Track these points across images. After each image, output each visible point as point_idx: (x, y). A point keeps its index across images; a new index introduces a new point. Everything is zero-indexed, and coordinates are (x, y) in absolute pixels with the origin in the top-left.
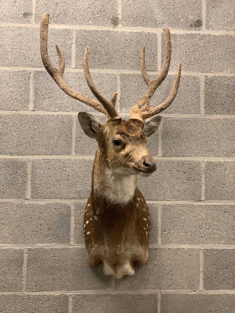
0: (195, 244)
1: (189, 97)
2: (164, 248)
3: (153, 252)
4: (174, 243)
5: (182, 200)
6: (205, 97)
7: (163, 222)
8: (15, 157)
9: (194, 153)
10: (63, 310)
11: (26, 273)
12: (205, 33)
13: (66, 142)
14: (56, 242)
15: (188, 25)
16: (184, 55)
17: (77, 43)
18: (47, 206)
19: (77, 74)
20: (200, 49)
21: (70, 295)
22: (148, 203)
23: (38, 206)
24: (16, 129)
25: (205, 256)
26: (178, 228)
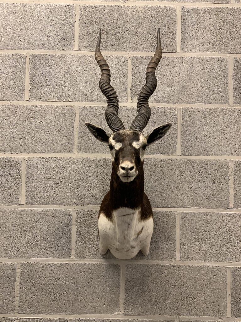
0: (221, 262)
1: (215, 83)
2: (183, 265)
3: (171, 270)
4: (196, 259)
5: (206, 207)
6: (234, 83)
7: (182, 233)
8: (7, 155)
9: (220, 151)
11: (18, 292)
12: (234, 7)
13: (66, 138)
14: (54, 256)
16: (209, 33)
17: (81, 21)
18: (44, 214)
19: (81, 57)
20: (228, 25)
21: (71, 320)
23: (34, 214)
24: (9, 122)
25: (233, 275)
26: (200, 241)
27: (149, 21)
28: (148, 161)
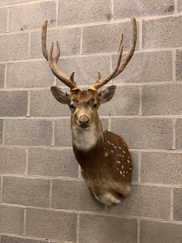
0: (167, 184)
1: (164, 68)
2: (143, 185)
3: (135, 188)
4: (151, 181)
5: (157, 148)
6: (176, 67)
7: (142, 165)
8: (45, 118)
9: (167, 112)
10: (73, 223)
11: (51, 196)
12: (176, 16)
14: (69, 176)
15: (163, 11)
16: (160, 35)
17: (83, 36)
18: (64, 151)
19: (84, 58)
20: (173, 28)
21: (78, 214)
22: (131, 151)
23: (59, 152)
24: (46, 99)
25: (175, 193)
26: (153, 170)
27: (123, 32)
28: (122, 120)
